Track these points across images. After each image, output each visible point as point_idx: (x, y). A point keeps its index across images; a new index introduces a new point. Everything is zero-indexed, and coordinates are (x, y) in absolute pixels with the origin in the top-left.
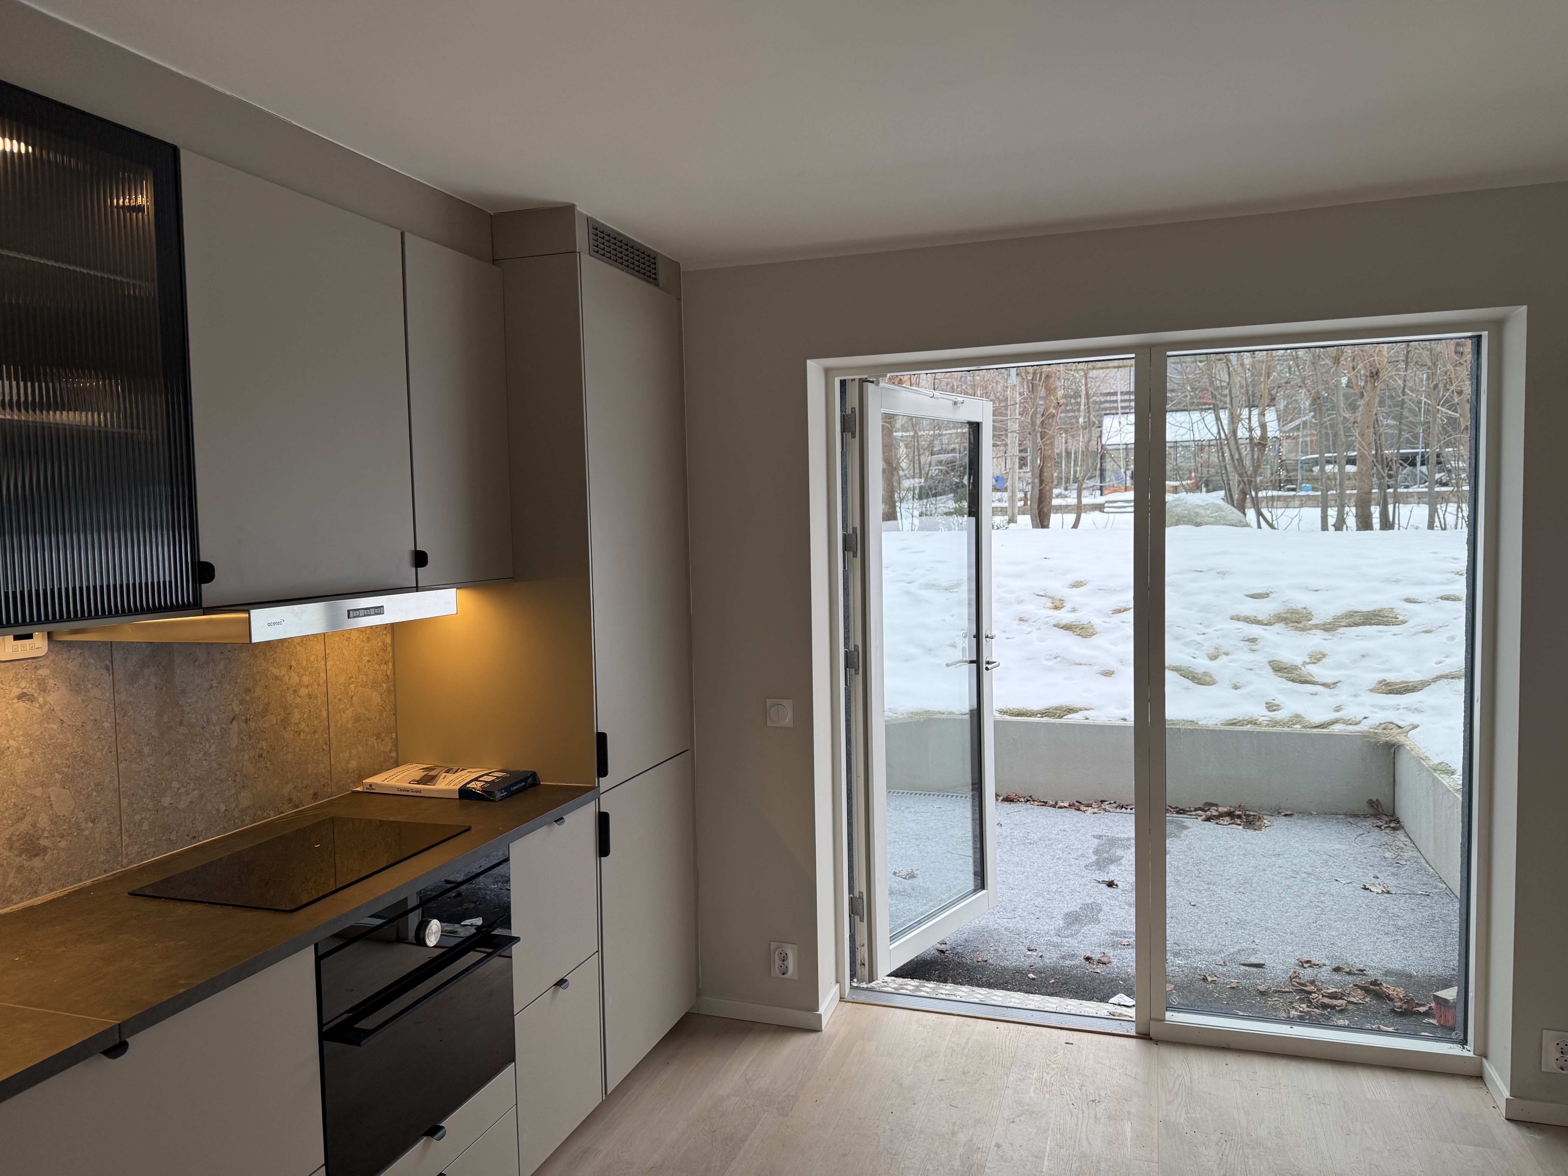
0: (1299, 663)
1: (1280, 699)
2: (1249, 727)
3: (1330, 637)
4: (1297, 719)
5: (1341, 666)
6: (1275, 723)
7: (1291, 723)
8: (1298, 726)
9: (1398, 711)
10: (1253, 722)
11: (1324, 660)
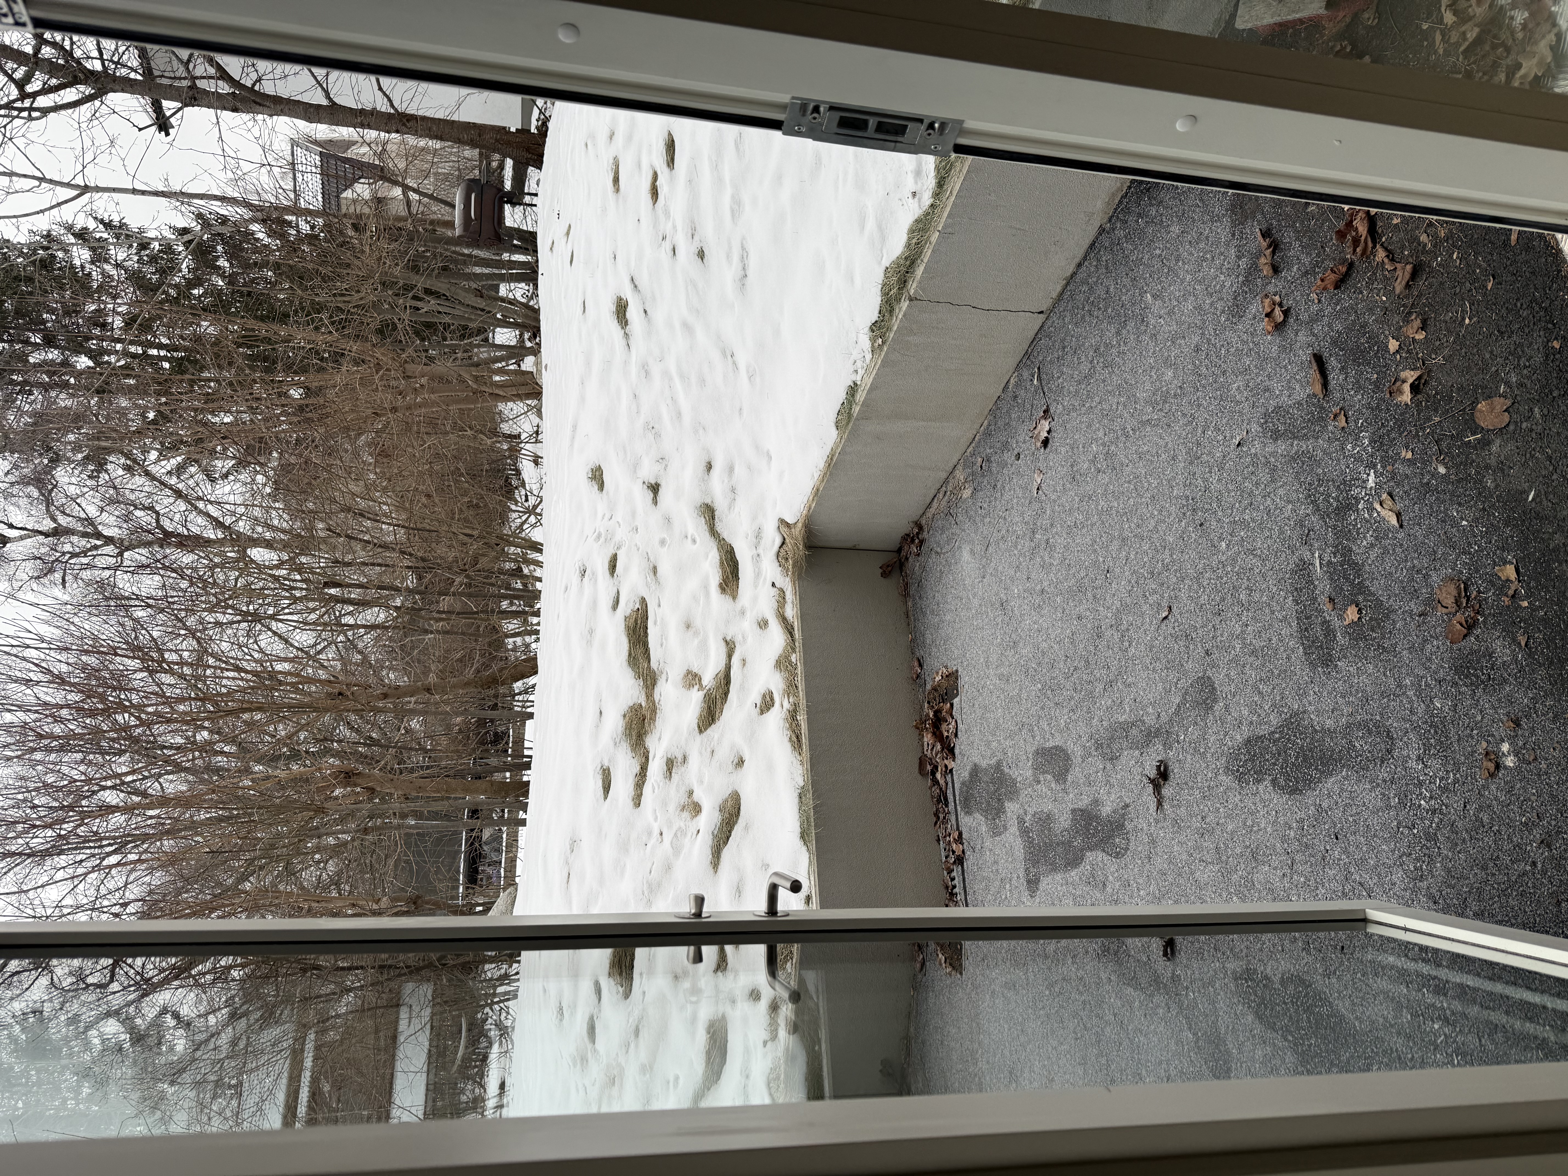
0: (701, 694)
1: (755, 697)
2: (802, 718)
3: (664, 676)
4: (783, 663)
5: (703, 647)
6: (791, 688)
7: (790, 667)
8: (793, 658)
9: (762, 555)
10: (793, 715)
11: (695, 670)
